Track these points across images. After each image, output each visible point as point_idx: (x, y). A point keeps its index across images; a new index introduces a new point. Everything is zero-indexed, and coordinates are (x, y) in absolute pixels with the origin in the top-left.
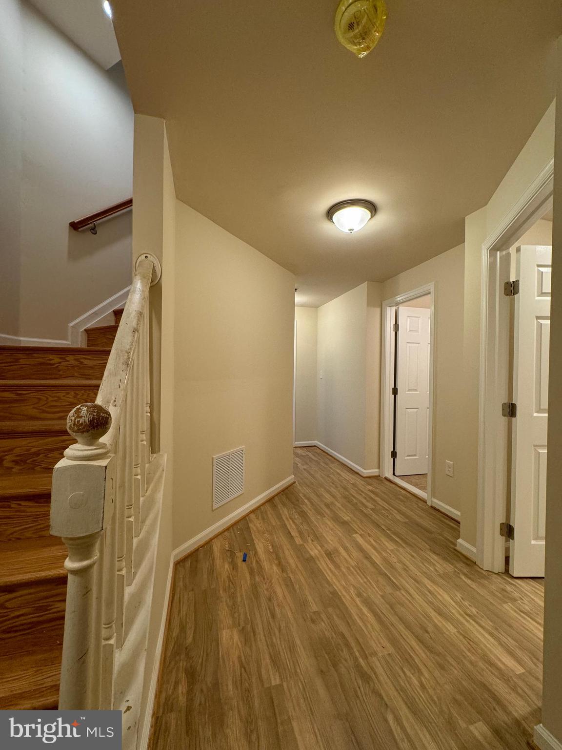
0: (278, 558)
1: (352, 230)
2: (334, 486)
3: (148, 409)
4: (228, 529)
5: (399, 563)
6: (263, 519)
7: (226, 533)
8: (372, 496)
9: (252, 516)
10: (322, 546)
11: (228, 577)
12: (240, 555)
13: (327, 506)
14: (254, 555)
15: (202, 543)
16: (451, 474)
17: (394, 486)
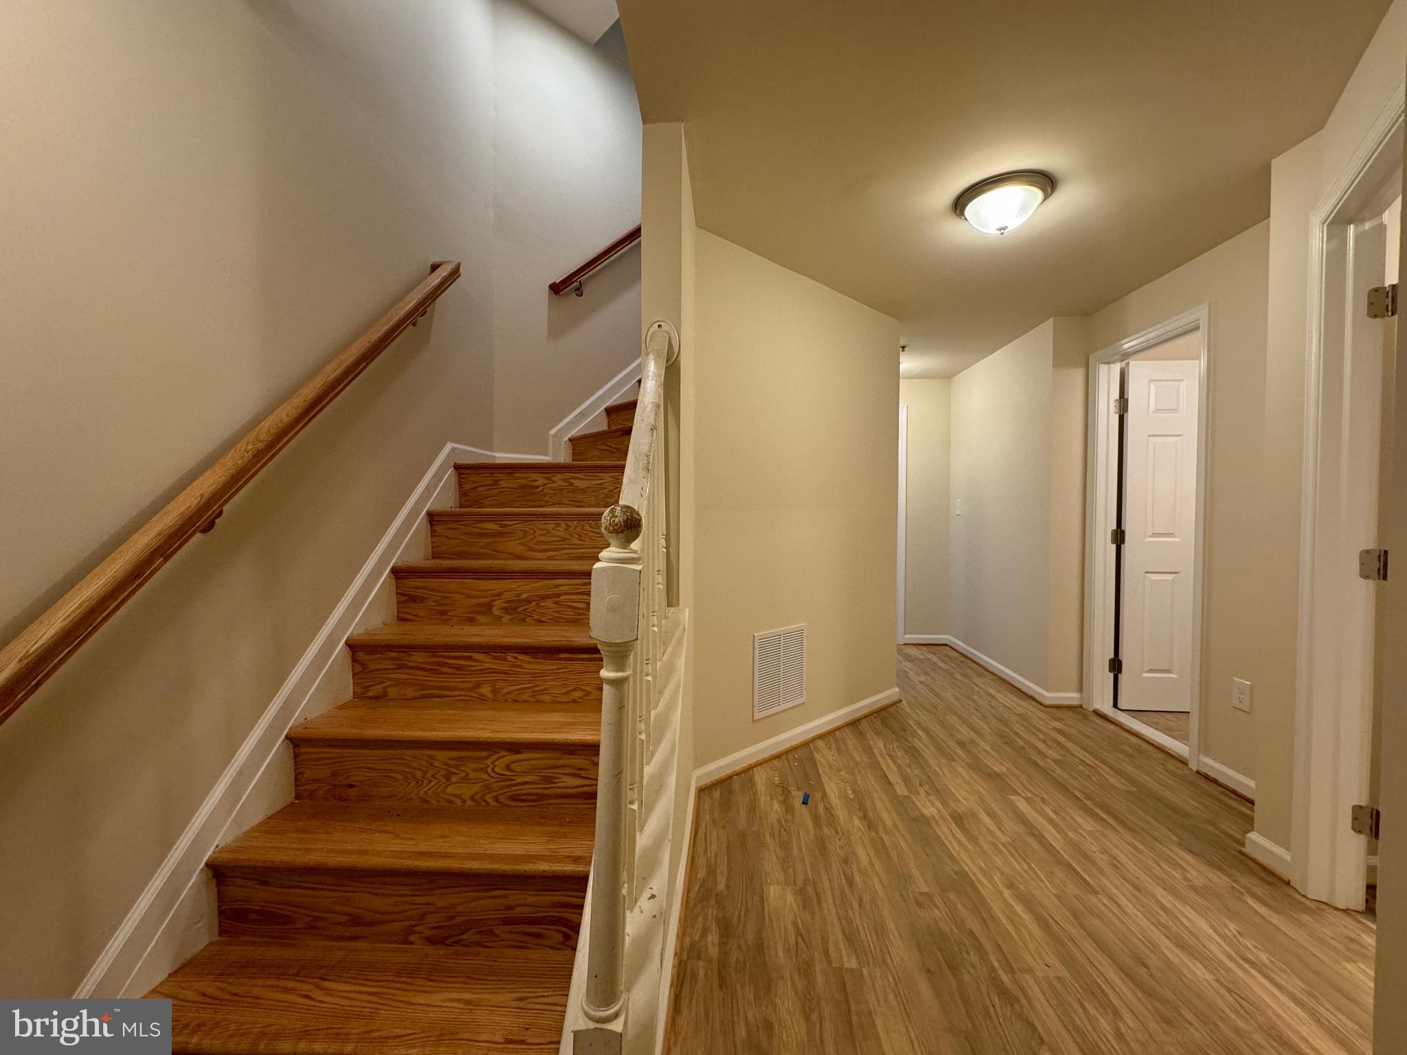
0: (862, 807)
1: (1004, 228)
2: (978, 714)
3: (663, 542)
4: (778, 757)
5: (1102, 853)
6: (839, 750)
7: (775, 761)
8: (1060, 738)
9: (820, 744)
10: (945, 804)
11: (779, 821)
12: (798, 797)
13: (962, 744)
14: (822, 797)
15: (738, 768)
16: (1246, 707)
17: (1112, 727)
